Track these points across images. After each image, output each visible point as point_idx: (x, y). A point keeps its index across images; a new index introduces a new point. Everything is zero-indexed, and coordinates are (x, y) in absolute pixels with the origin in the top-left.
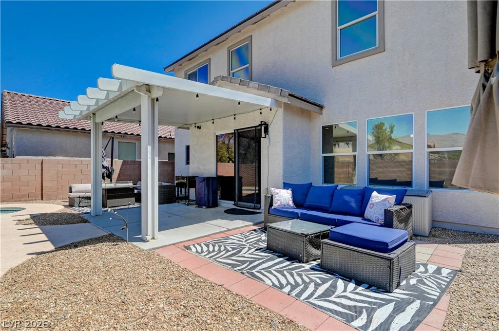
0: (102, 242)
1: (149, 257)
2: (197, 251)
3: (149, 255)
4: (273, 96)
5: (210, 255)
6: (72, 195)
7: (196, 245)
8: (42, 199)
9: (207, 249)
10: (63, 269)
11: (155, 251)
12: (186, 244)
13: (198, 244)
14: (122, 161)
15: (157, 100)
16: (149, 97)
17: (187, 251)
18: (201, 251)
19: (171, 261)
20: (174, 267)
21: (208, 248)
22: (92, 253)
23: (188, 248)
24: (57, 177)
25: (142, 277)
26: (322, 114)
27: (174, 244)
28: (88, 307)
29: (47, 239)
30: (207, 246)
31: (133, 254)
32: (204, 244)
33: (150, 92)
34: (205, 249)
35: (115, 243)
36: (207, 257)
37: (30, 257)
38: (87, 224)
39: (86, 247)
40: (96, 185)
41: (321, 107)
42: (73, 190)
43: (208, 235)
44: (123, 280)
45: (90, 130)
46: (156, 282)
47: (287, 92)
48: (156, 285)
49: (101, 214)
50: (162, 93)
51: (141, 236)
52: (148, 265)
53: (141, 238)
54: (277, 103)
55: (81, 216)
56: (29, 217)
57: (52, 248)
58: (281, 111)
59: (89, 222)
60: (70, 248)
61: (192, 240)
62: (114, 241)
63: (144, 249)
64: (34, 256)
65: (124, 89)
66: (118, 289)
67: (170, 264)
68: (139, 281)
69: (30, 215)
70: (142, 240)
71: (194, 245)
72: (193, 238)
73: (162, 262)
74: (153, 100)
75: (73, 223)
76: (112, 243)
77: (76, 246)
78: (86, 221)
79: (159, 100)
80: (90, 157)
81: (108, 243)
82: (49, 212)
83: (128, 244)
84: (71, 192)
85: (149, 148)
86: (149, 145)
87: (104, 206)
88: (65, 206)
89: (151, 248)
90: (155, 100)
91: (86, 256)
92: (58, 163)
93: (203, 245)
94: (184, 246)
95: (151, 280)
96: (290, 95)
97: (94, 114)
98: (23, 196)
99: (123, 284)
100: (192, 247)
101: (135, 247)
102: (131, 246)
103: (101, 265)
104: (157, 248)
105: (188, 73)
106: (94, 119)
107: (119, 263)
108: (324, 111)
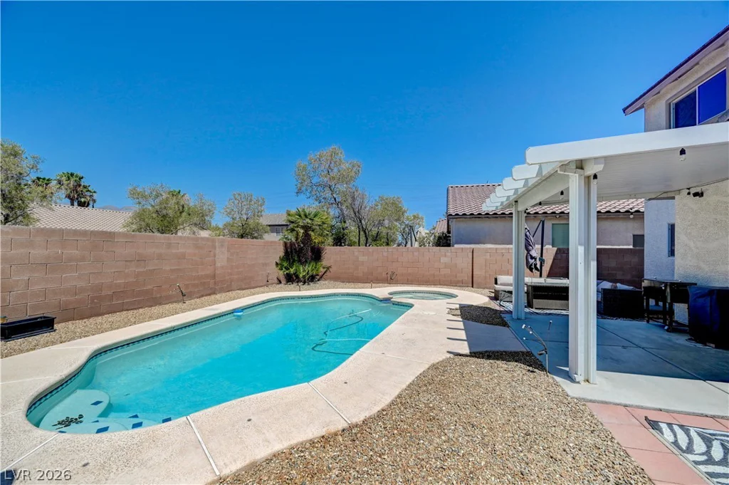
0: (516, 361)
1: (575, 414)
2: (676, 443)
3: (577, 408)
5: (711, 469)
6: (497, 287)
7: (676, 428)
8: (473, 287)
9: (703, 448)
10: (471, 383)
11: (587, 404)
12: (653, 416)
13: (681, 427)
14: (556, 249)
15: (595, 177)
16: (580, 175)
17: (652, 430)
18: (688, 448)
19: (612, 438)
20: (617, 453)
21: (709, 447)
22: (503, 373)
23: (654, 425)
24: (486, 266)
25: (557, 444)
27: (626, 406)
28: (482, 452)
29: (465, 338)
30: (708, 441)
31: (552, 396)
32: (699, 434)
33: (582, 168)
34: (699, 446)
35: (531, 369)
36: (703, 468)
37: (448, 355)
38: (506, 328)
39: (498, 362)
40: (518, 279)
42: (499, 282)
43: (713, 417)
44: (529, 435)
45: (511, 214)
46: (578, 468)
48: (576, 472)
49: (523, 317)
50: (603, 166)
51: (567, 369)
52: (572, 426)
53: (567, 372)
55: (503, 315)
56: (458, 306)
57: (467, 351)
59: (508, 327)
60: (483, 358)
61: (667, 411)
62: (530, 366)
63: (570, 393)
64: (452, 356)
65: (545, 173)
66: (520, 445)
67: (609, 443)
68: (552, 449)
69: (460, 305)
70: (569, 377)
71: (670, 425)
72: (672, 408)
73: (596, 433)
74: (588, 177)
75: (492, 324)
76: (528, 368)
77: (489, 357)
78: (504, 324)
79: (598, 177)
80: (512, 244)
81: (522, 365)
82: (474, 304)
83: (548, 376)
84: (496, 283)
85: (581, 249)
86: (580, 244)
87: (530, 305)
88: (491, 298)
89: (581, 396)
90: (592, 177)
91: (496, 375)
92: (486, 250)
93: (693, 433)
94: (646, 418)
95: (569, 458)
97: (516, 202)
98: (458, 282)
99: (528, 442)
100: (664, 426)
101: (557, 385)
102: (551, 381)
103: (508, 397)
104: (591, 401)
105: (674, 102)
106: (516, 207)
107: (529, 403)
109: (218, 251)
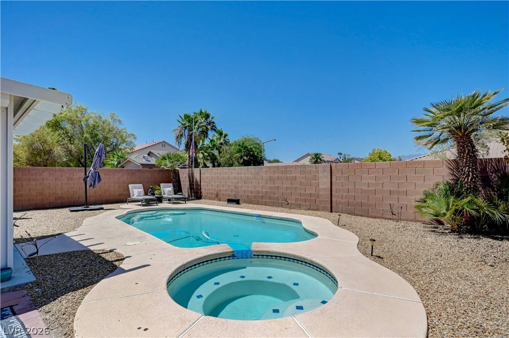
109: (320, 175)
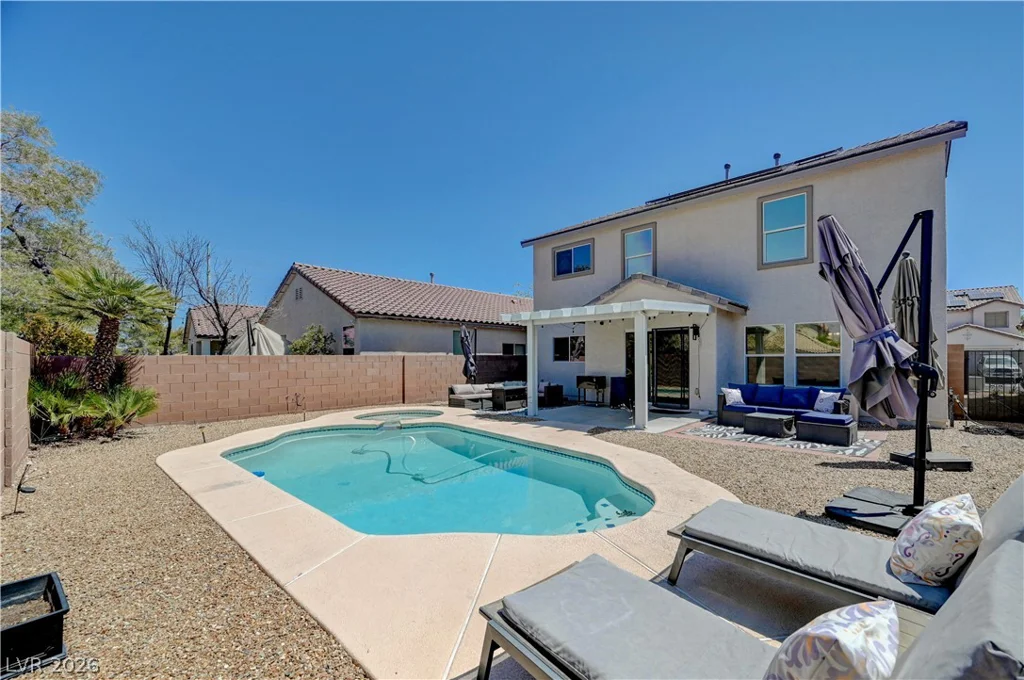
4: (711, 303)
8: (404, 403)
24: (416, 376)
26: (745, 314)
41: (746, 308)
42: (456, 392)
47: (727, 300)
54: (712, 308)
58: (714, 315)
84: (453, 393)
92: (417, 359)
96: (730, 303)
108: (748, 312)
